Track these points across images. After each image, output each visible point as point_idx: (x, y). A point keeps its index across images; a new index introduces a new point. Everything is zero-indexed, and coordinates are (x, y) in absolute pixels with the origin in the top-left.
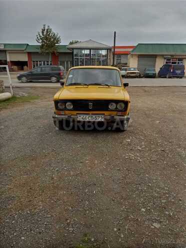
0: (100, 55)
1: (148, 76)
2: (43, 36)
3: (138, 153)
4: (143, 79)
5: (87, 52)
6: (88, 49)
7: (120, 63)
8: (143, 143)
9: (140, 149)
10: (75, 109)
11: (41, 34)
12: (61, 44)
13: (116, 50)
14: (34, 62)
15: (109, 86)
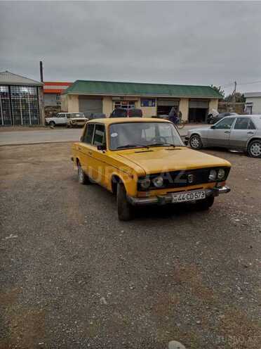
0: (26, 95)
5: (4, 89)
6: (5, 85)
10: (166, 184)
15: (174, 146)
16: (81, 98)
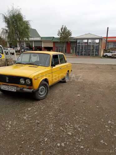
2: (61, 32)
5: (86, 41)
11: (60, 31)
12: (72, 36)
13: (108, 39)
14: (56, 47)
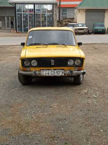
0: (45, 11)
1: (97, 32)
3: (94, 99)
4: (93, 36)
5: (31, 7)
6: (32, 4)
7: (66, 18)
8: (97, 92)
9: (96, 96)
15: (65, 45)
16: (88, 11)
